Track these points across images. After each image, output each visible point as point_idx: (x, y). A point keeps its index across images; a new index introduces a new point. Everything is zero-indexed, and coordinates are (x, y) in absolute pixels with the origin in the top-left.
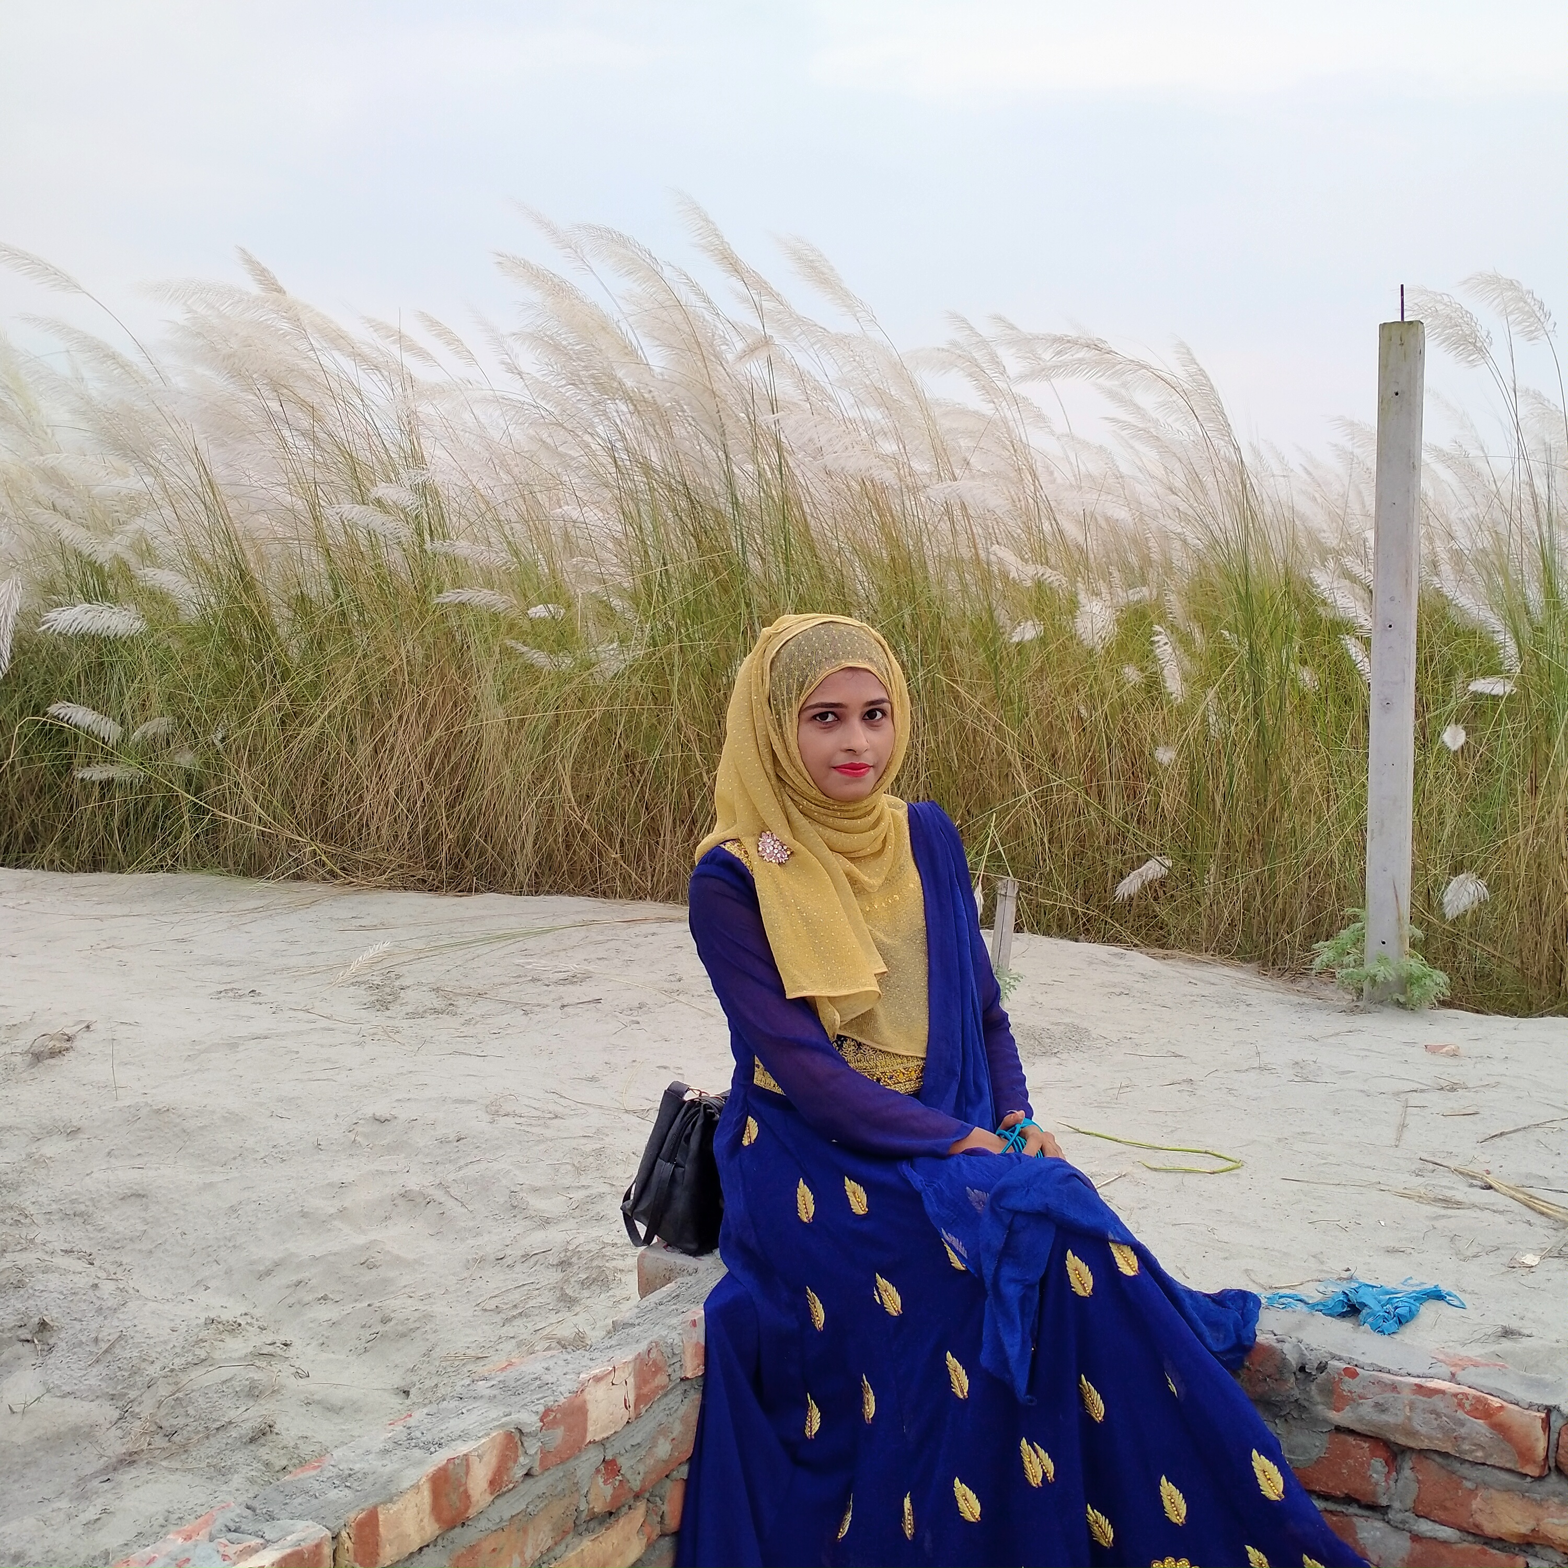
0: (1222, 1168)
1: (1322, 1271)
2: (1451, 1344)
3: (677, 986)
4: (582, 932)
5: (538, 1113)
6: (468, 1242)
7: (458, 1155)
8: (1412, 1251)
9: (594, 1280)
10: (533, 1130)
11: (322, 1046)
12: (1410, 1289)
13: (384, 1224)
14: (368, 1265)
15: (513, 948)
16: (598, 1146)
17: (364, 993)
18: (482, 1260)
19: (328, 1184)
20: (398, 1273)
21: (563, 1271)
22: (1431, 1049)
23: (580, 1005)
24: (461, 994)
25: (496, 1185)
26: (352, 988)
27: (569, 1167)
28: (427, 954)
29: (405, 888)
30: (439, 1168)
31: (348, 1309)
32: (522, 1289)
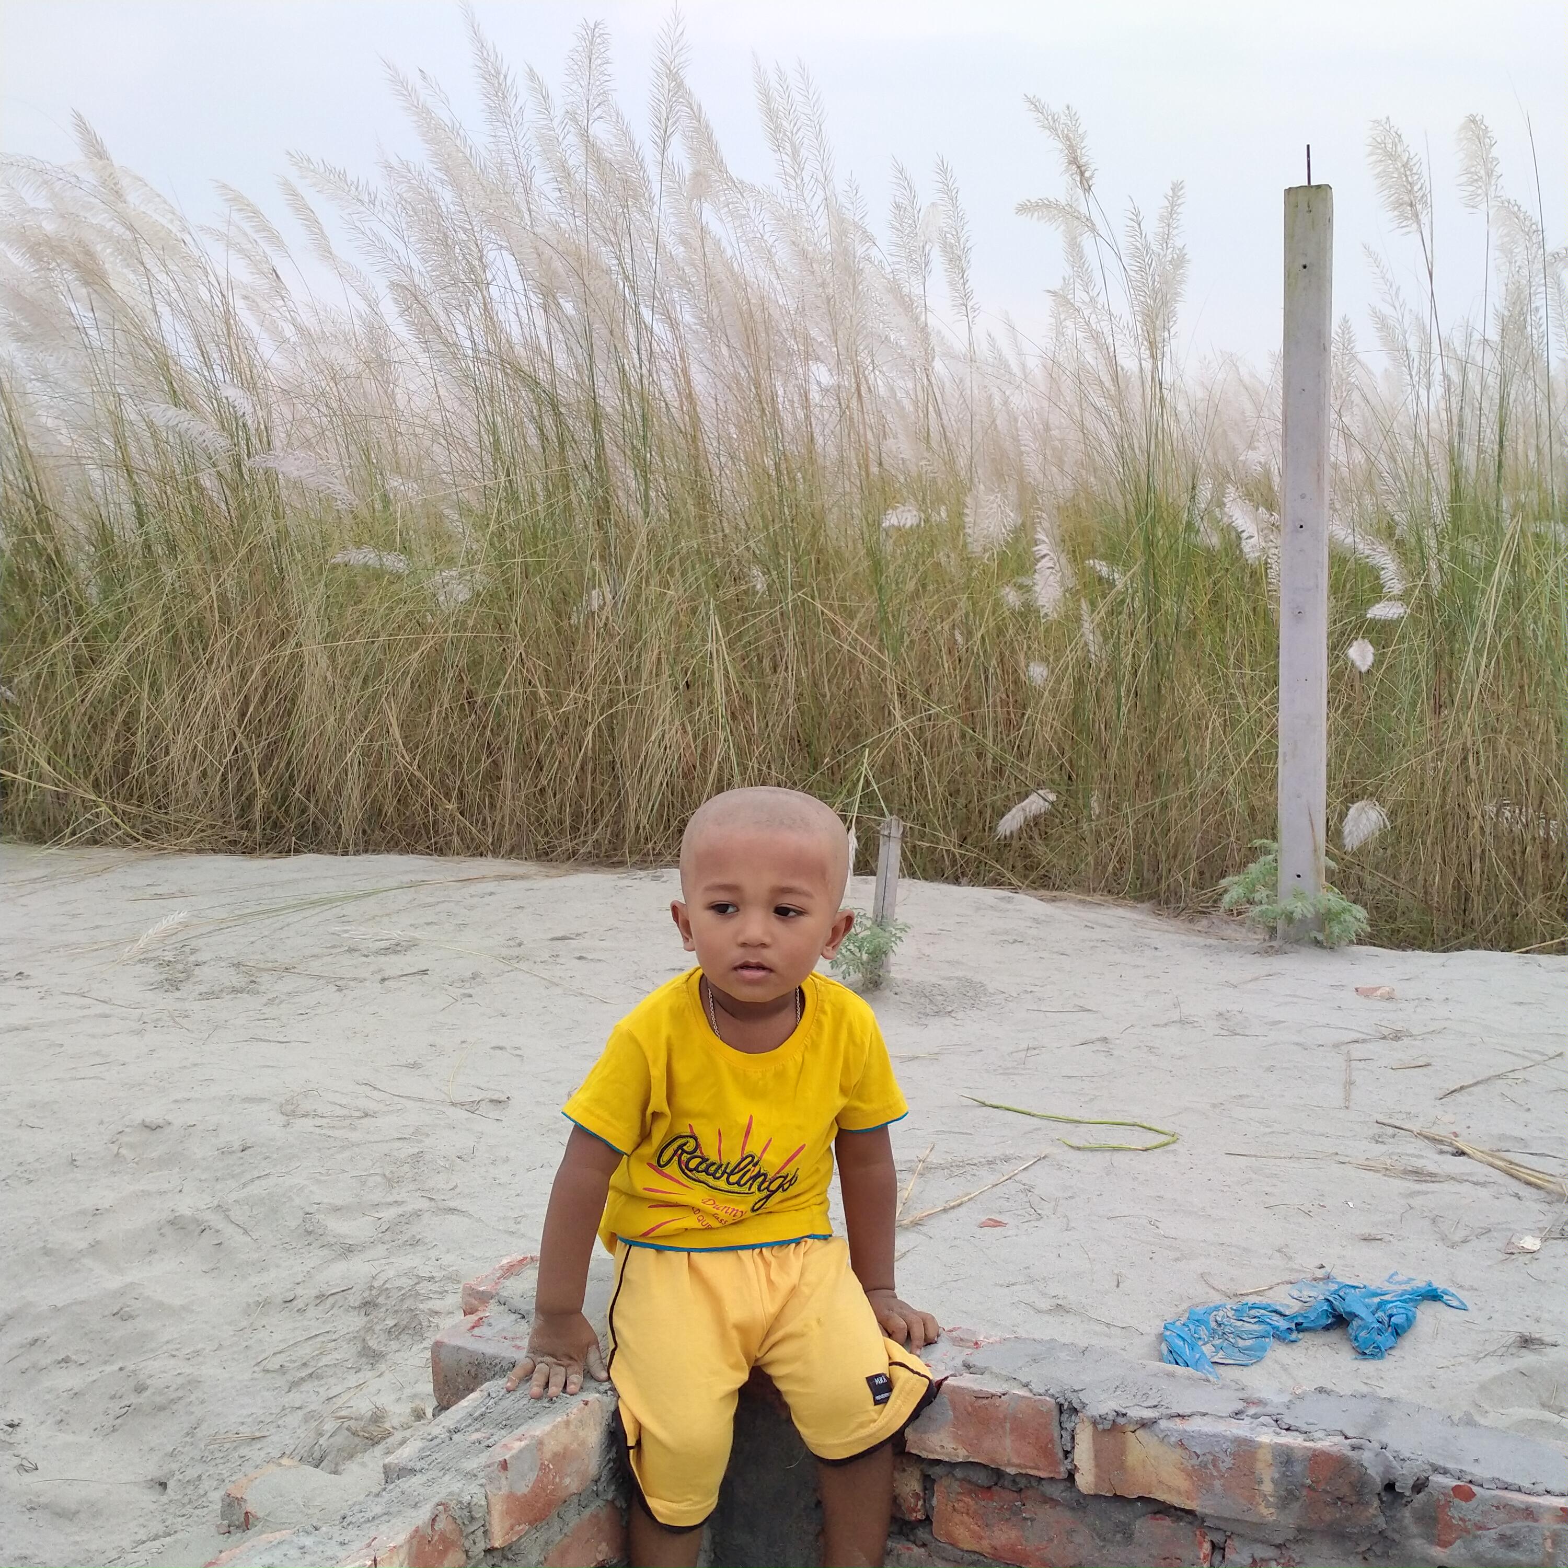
0: (1155, 1144)
1: (1292, 1270)
2: (1462, 1359)
3: (516, 951)
4: (410, 894)
5: (345, 1112)
6: (251, 1279)
7: (243, 1168)
8: (1391, 1238)
9: (406, 1328)
10: (338, 1133)
11: (93, 1037)
12: (1400, 1289)
13: (148, 1259)
14: (122, 1315)
15: (329, 914)
16: (416, 1150)
17: (152, 970)
18: (267, 1303)
19: (80, 1212)
20: (159, 1324)
21: (366, 1315)
22: (1365, 993)
23: (404, 978)
24: (265, 970)
25: (288, 1204)
26: (139, 966)
27: (379, 1179)
28: (230, 924)
29: (214, 851)
30: (219, 1186)
31: (95, 1374)
32: (314, 1340)
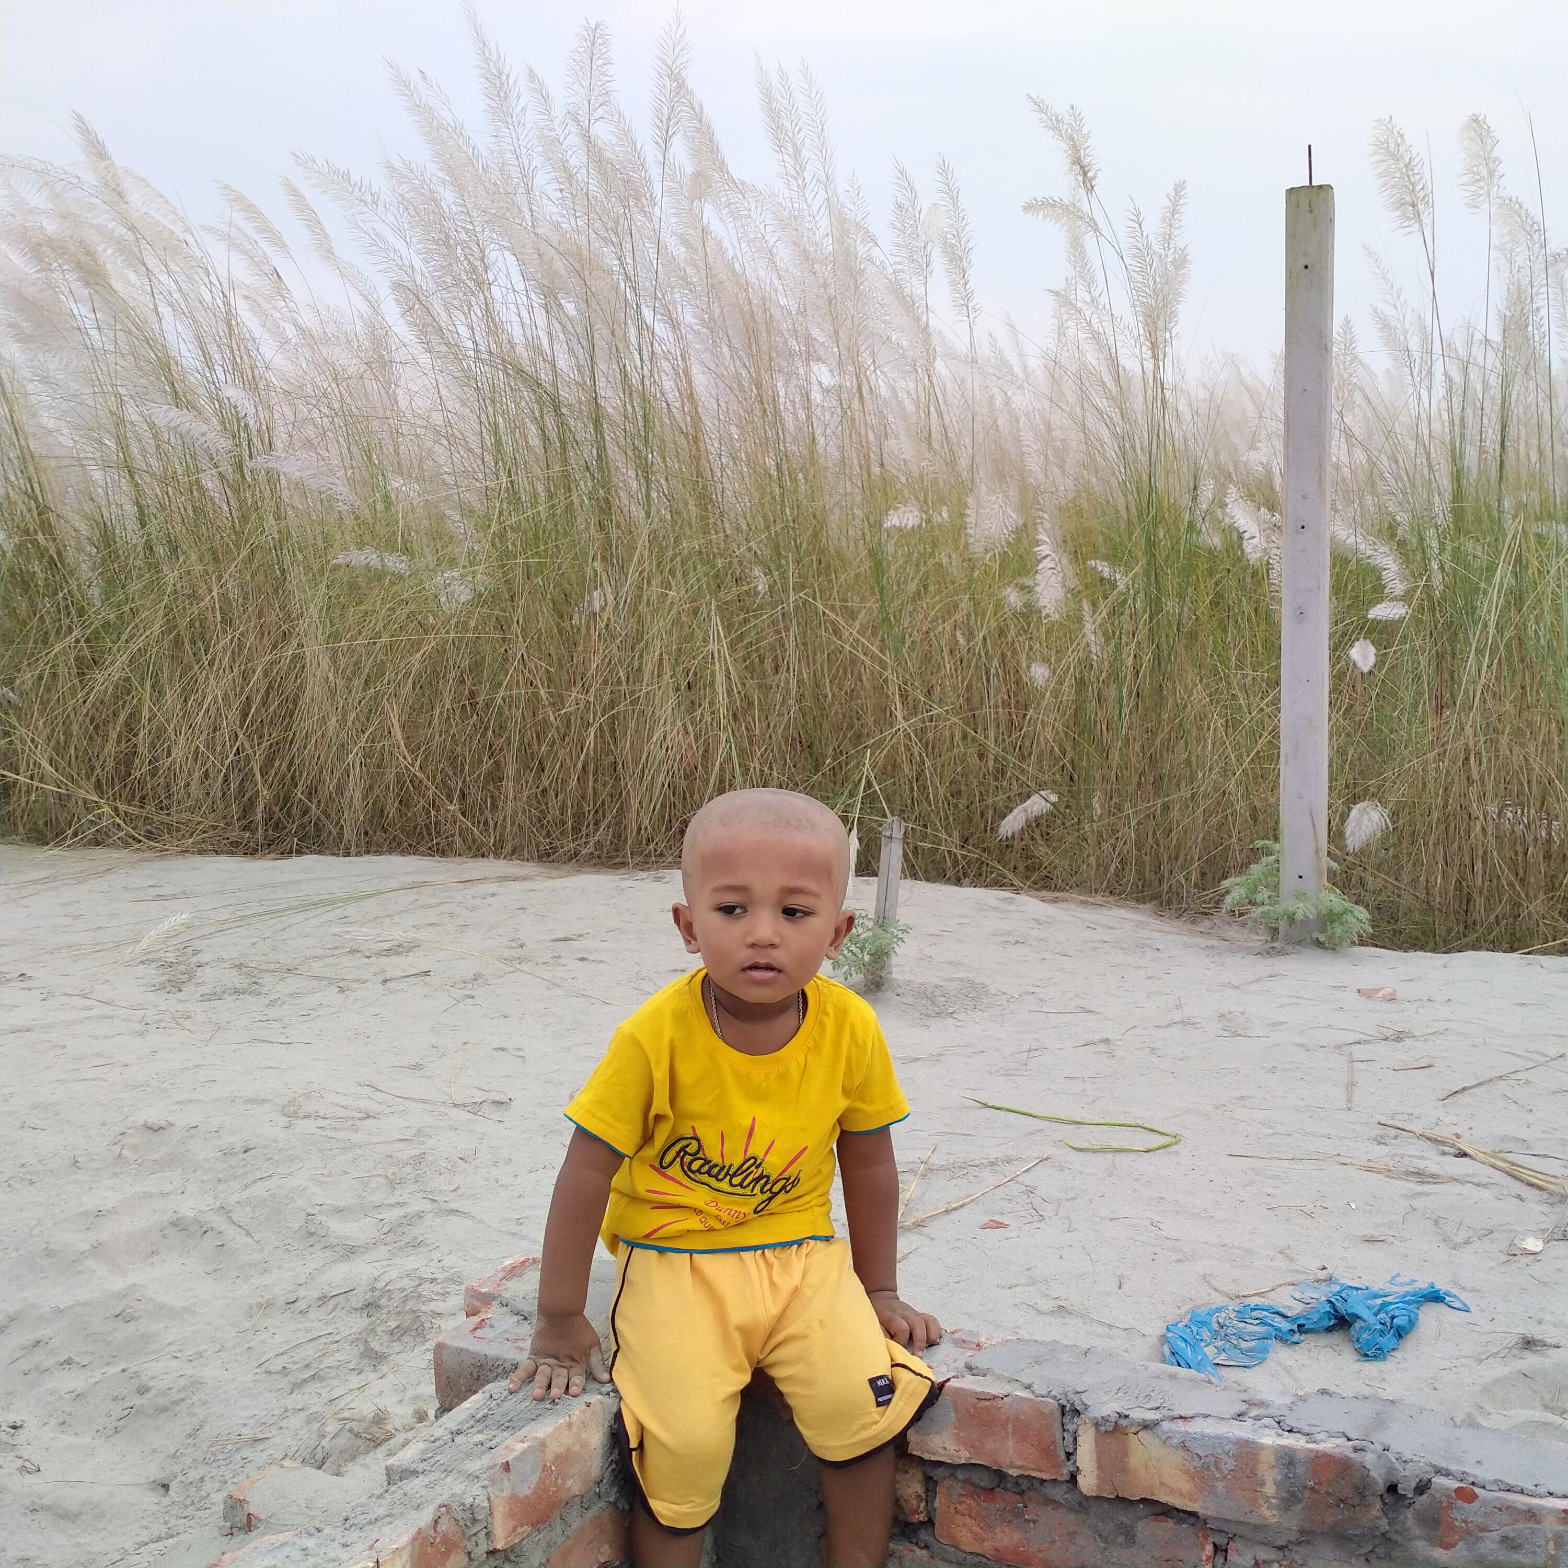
0: (1157, 1145)
1: (1294, 1271)
2: (1464, 1361)
3: (518, 952)
4: (412, 895)
5: (347, 1113)
6: (253, 1281)
7: (245, 1169)
8: (1393, 1240)
9: (408, 1329)
10: (340, 1135)
11: (96, 1038)
12: (1402, 1290)
13: (150, 1261)
14: (124, 1317)
15: (331, 916)
16: (418, 1152)
17: (154, 972)
18: (269, 1304)
19: (82, 1214)
20: (162, 1326)
21: (369, 1316)
22: (1367, 994)
23: (406, 979)
24: (267, 971)
25: (291, 1206)
26: (142, 967)
27: (381, 1180)
28: (232, 925)
29: (216, 852)
30: (222, 1187)
31: (97, 1376)
32: (316, 1342)
